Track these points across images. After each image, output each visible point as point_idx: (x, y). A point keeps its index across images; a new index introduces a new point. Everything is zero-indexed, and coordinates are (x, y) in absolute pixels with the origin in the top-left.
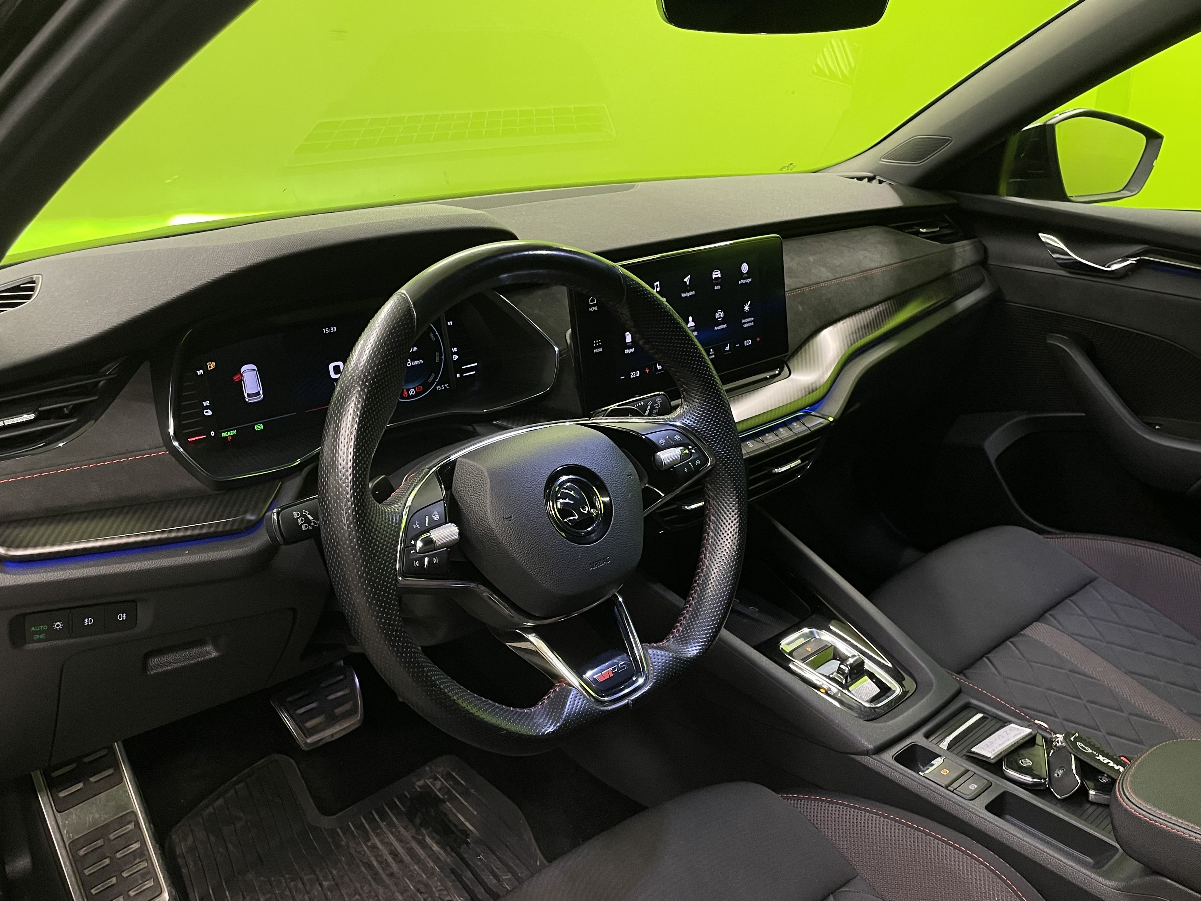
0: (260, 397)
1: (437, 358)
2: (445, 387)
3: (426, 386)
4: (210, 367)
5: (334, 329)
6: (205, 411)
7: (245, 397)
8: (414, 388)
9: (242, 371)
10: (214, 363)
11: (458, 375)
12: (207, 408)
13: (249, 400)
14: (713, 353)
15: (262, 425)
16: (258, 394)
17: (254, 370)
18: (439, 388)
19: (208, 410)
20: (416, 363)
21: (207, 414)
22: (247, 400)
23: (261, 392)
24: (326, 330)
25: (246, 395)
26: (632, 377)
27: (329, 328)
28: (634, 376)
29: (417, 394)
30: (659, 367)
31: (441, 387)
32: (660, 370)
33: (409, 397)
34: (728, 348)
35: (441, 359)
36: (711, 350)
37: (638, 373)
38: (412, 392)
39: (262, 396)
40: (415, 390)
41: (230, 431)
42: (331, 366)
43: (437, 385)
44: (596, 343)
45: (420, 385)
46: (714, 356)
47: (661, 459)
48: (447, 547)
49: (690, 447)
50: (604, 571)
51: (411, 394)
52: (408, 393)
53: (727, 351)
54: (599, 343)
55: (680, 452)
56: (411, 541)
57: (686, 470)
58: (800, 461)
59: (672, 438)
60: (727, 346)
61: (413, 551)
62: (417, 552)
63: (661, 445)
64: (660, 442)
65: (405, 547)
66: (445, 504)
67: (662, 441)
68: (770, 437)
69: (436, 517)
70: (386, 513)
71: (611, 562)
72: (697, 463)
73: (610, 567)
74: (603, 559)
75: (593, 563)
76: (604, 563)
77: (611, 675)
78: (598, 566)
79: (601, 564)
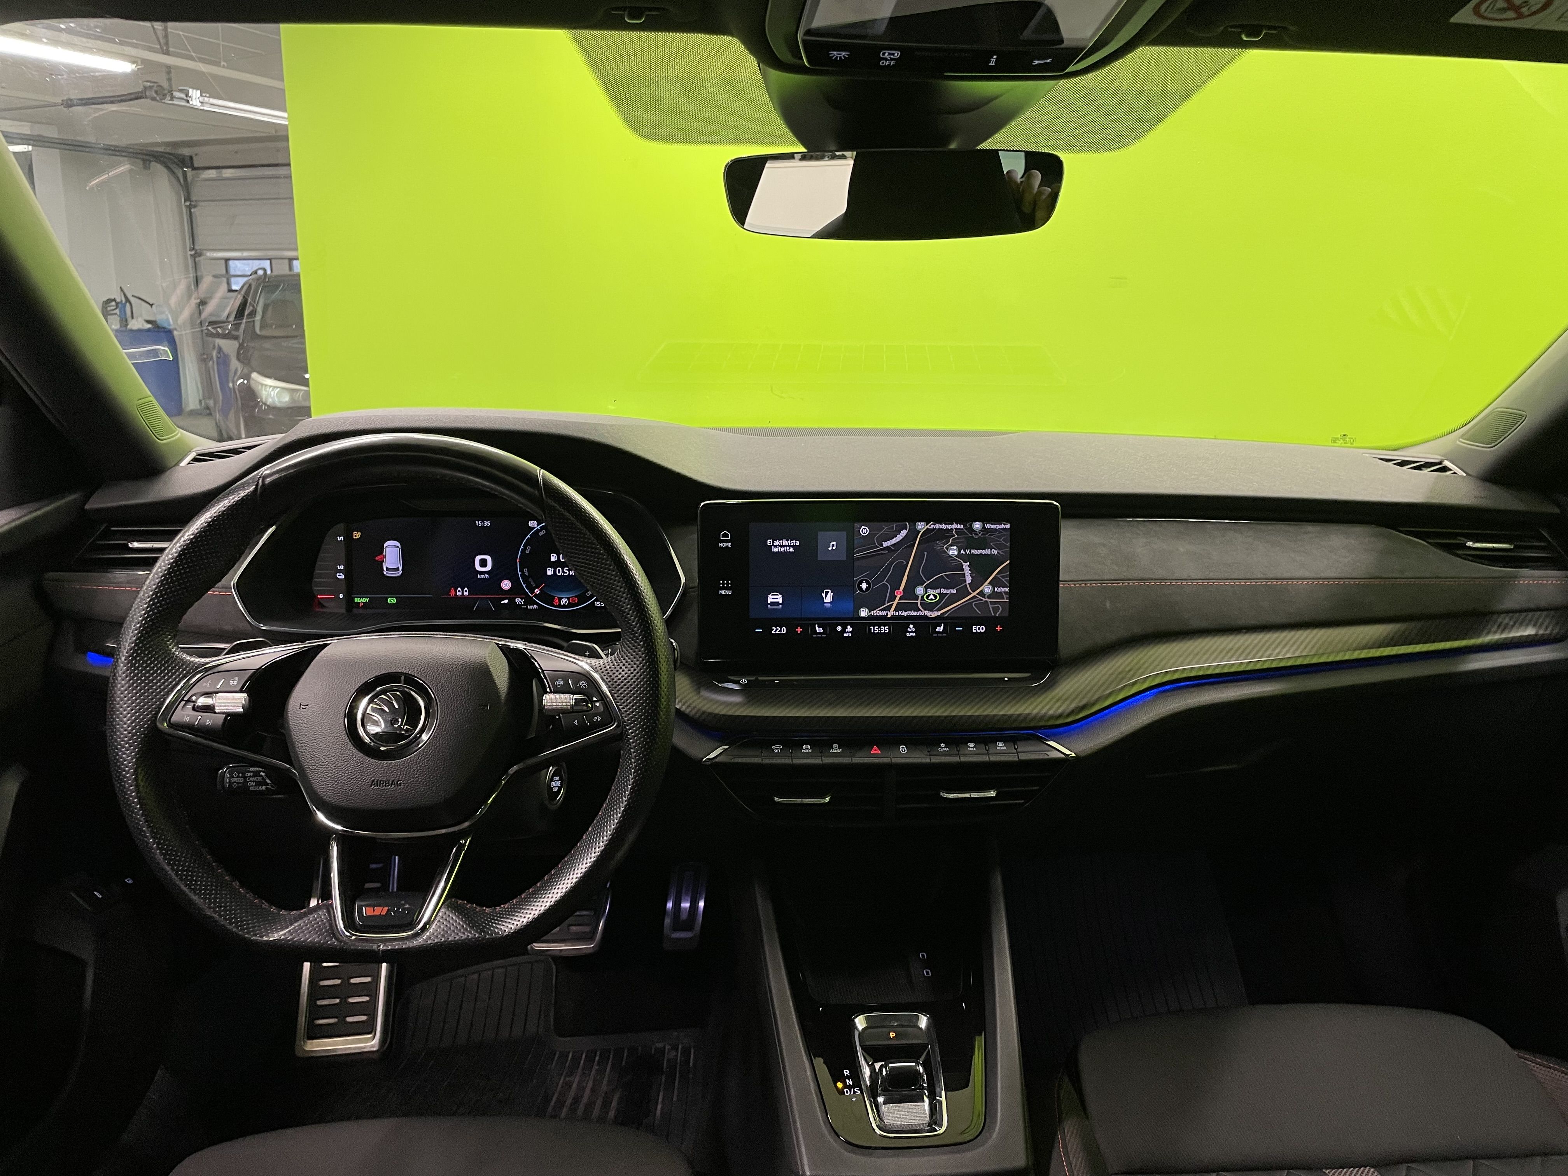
0: (398, 573)
3: (582, 598)
4: (356, 536)
5: (487, 523)
6: (338, 574)
7: (383, 570)
8: (568, 599)
9: (385, 545)
10: (360, 533)
12: (340, 571)
13: (387, 573)
14: (914, 630)
15: (395, 599)
16: (397, 569)
17: (398, 547)
18: (597, 604)
19: (341, 574)
21: (339, 577)
22: (385, 573)
23: (401, 569)
24: (479, 523)
25: (385, 569)
26: (773, 632)
27: (483, 522)
28: (777, 632)
29: (569, 605)
30: (819, 630)
31: (600, 603)
32: (820, 633)
33: (560, 606)
34: (940, 629)
36: (911, 626)
37: (784, 630)
38: (564, 601)
39: (401, 573)
40: (568, 600)
41: (363, 598)
42: (478, 559)
43: (596, 600)
44: (723, 584)
45: (575, 597)
46: (914, 634)
47: (544, 702)
48: (228, 714)
49: (595, 699)
50: (389, 793)
51: (562, 604)
52: (560, 601)
53: (939, 633)
54: (728, 584)
55: (574, 701)
56: (192, 696)
57: (576, 723)
58: (993, 794)
59: (575, 683)
60: (940, 626)
61: (190, 706)
62: (194, 709)
63: (554, 686)
64: (557, 683)
65: (182, 700)
66: (254, 673)
67: (560, 683)
68: (944, 749)
69: (234, 683)
70: (179, 663)
71: (404, 788)
72: (594, 719)
73: (399, 793)
74: (393, 781)
75: (377, 782)
76: (393, 786)
77: (384, 913)
78: (383, 786)
79: (389, 786)
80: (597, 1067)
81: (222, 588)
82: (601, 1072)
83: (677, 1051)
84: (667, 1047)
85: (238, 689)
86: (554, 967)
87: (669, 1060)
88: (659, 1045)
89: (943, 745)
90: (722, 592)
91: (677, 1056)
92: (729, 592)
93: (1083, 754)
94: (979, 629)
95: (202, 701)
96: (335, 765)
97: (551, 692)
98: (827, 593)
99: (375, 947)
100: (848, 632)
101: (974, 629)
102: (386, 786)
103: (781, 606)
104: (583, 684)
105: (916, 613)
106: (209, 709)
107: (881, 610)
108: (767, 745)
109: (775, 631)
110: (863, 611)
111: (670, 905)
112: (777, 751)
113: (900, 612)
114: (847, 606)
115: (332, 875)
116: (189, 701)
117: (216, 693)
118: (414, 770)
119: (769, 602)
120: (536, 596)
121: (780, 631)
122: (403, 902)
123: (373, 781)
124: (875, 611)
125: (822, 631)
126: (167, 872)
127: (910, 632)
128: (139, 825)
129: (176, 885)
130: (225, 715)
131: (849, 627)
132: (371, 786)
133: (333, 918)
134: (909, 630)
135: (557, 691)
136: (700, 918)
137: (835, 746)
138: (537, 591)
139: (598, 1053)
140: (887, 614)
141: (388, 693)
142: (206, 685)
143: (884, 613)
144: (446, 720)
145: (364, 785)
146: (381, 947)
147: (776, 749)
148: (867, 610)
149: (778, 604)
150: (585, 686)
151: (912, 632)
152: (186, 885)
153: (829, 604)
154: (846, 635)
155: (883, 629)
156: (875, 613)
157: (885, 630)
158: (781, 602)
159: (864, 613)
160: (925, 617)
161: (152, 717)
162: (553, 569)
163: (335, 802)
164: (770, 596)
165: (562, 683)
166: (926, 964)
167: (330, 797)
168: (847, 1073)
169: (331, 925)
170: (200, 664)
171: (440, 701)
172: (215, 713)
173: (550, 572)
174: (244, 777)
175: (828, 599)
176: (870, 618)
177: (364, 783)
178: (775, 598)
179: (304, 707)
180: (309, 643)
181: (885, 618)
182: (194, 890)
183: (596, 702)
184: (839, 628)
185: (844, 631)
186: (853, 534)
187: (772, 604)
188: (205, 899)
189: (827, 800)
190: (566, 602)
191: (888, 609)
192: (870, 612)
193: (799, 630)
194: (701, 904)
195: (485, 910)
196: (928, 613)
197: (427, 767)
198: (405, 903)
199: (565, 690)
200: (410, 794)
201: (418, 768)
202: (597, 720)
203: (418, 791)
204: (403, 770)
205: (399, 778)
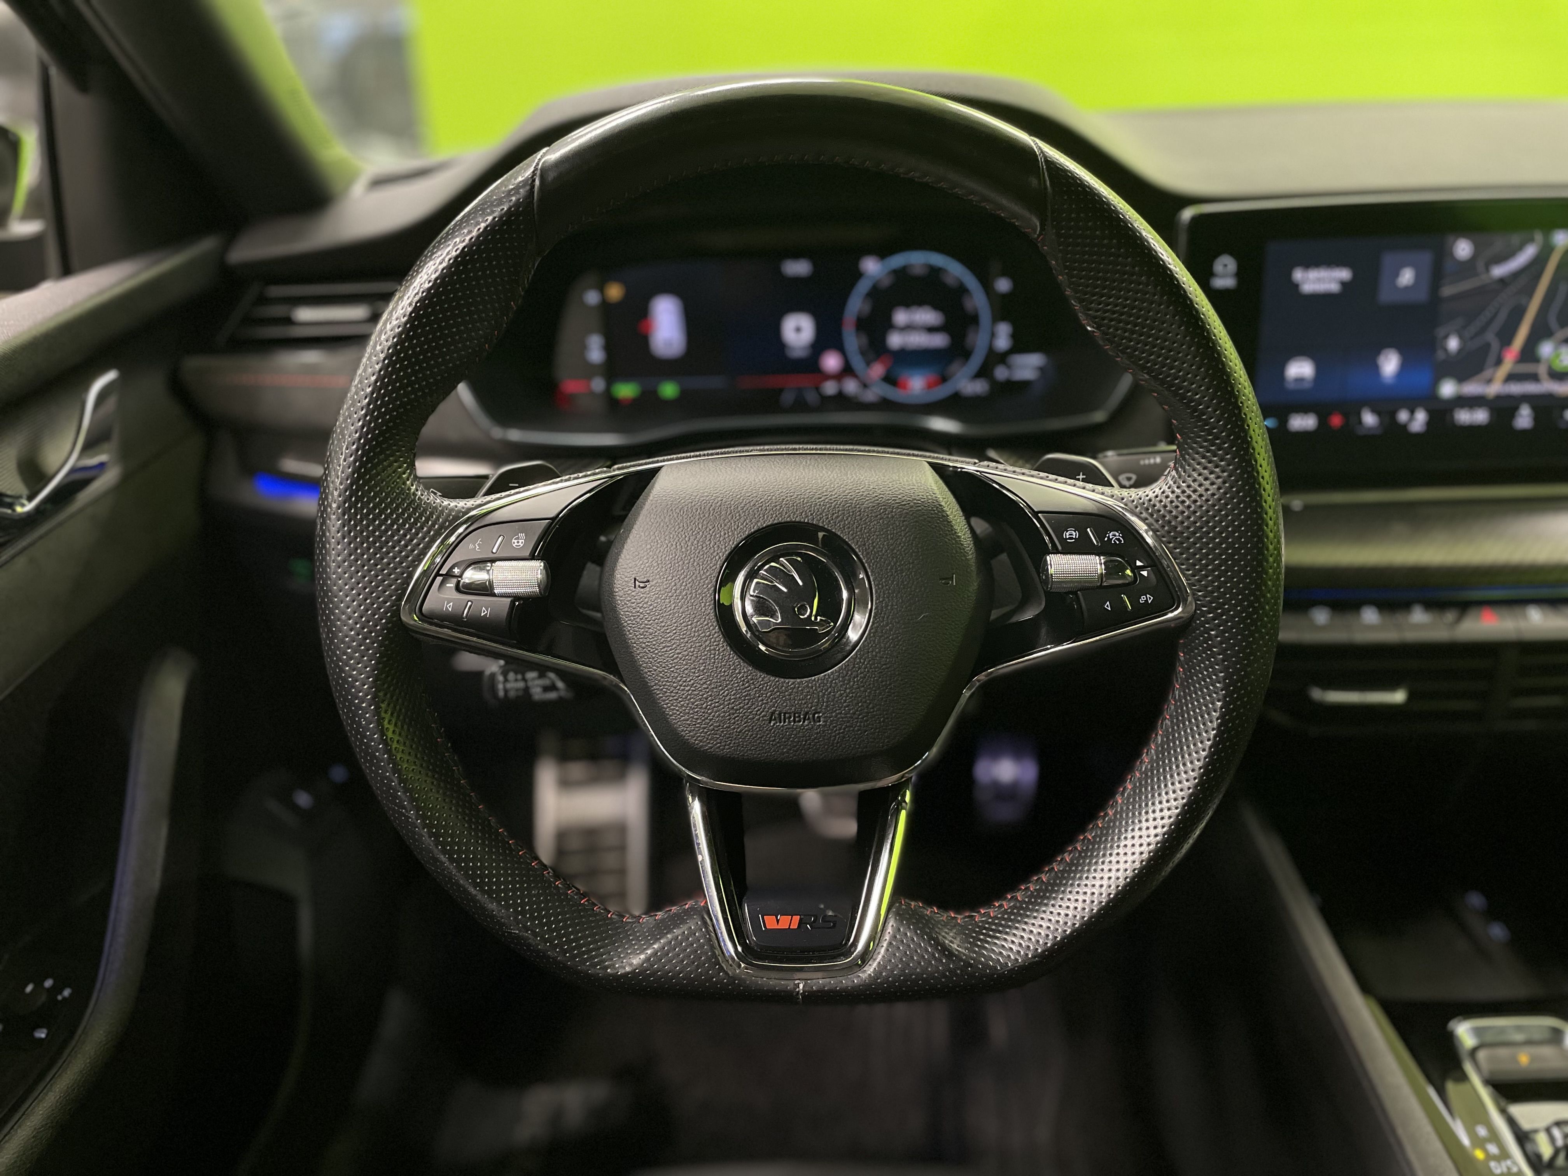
0: (678, 351)
1: (969, 338)
3: (943, 380)
6: (590, 353)
9: (654, 304)
10: (619, 288)
11: (1002, 373)
12: (595, 348)
13: (658, 352)
14: (1529, 416)
16: (677, 345)
17: (675, 307)
19: (596, 352)
21: (593, 358)
22: (655, 351)
23: (683, 342)
24: (789, 267)
25: (655, 345)
26: (1291, 426)
28: (1298, 425)
29: (927, 392)
32: (1370, 425)
33: (910, 392)
35: (978, 343)
36: (1525, 410)
39: (683, 351)
42: (789, 322)
46: (1528, 425)
47: (1051, 571)
48: (516, 598)
49: (1139, 563)
50: (801, 734)
55: (1103, 567)
56: (453, 567)
57: (1108, 606)
59: (1100, 535)
61: (451, 584)
62: (458, 588)
63: (1063, 541)
64: (1067, 535)
65: (438, 574)
66: (549, 526)
67: (1071, 534)
69: (520, 543)
70: (425, 510)
71: (824, 726)
72: (1143, 599)
73: (817, 733)
74: (807, 713)
75: (780, 714)
76: (806, 722)
77: (794, 926)
78: (790, 722)
79: (799, 721)
85: (527, 554)
95: (471, 576)
96: (705, 686)
97: (1056, 552)
98: (1389, 357)
99: (790, 986)
100: (1418, 422)
102: (794, 721)
103: (1309, 382)
104: (1114, 536)
105: (1535, 389)
106: (485, 589)
107: (1478, 384)
108: (1301, 608)
109: (1295, 424)
110: (1447, 386)
112: (1320, 620)
113: (1510, 387)
114: (1420, 379)
115: (700, 858)
116: (449, 575)
117: (493, 561)
118: (841, 695)
119: (1288, 376)
121: (1303, 423)
122: (822, 906)
123: (773, 713)
124: (1467, 386)
125: (1373, 421)
126: (443, 863)
127: (1521, 420)
128: (391, 787)
129: (460, 886)
130: (509, 600)
131: (1420, 413)
132: (770, 723)
133: (713, 935)
134: (1520, 417)
135: (1069, 549)
137: (1417, 610)
138: (878, 371)
141: (781, 559)
142: (472, 548)
143: (1483, 388)
144: (887, 606)
145: (758, 720)
146: (801, 986)
147: (1319, 616)
148: (1454, 385)
149: (1301, 378)
150: (1118, 540)
151: (1526, 420)
152: (475, 885)
153: (1391, 376)
154: (1413, 426)
155: (1477, 417)
157: (1481, 418)
158: (1310, 375)
159: (1448, 389)
160: (1551, 395)
161: (392, 606)
162: (901, 337)
163: (711, 748)
164: (1290, 366)
165: (1075, 534)
167: (701, 741)
169: (712, 948)
170: (459, 511)
171: (872, 572)
172: (494, 595)
174: (524, 680)
175: (1391, 366)
176: (1459, 397)
177: (757, 717)
178: (1299, 369)
179: (642, 585)
180: (619, 469)
181: (1483, 396)
182: (489, 893)
183: (1141, 568)
184: (1404, 416)
186: (1442, 254)
187: (1294, 378)
188: (507, 907)
189: (1401, 696)
191: (1492, 380)
192: (1459, 387)
193: (1335, 420)
195: (955, 917)
197: (862, 689)
198: (827, 908)
199: (1081, 547)
200: (835, 736)
201: (848, 691)
202: (1147, 600)
203: (849, 731)
204: (821, 694)
205: (815, 709)
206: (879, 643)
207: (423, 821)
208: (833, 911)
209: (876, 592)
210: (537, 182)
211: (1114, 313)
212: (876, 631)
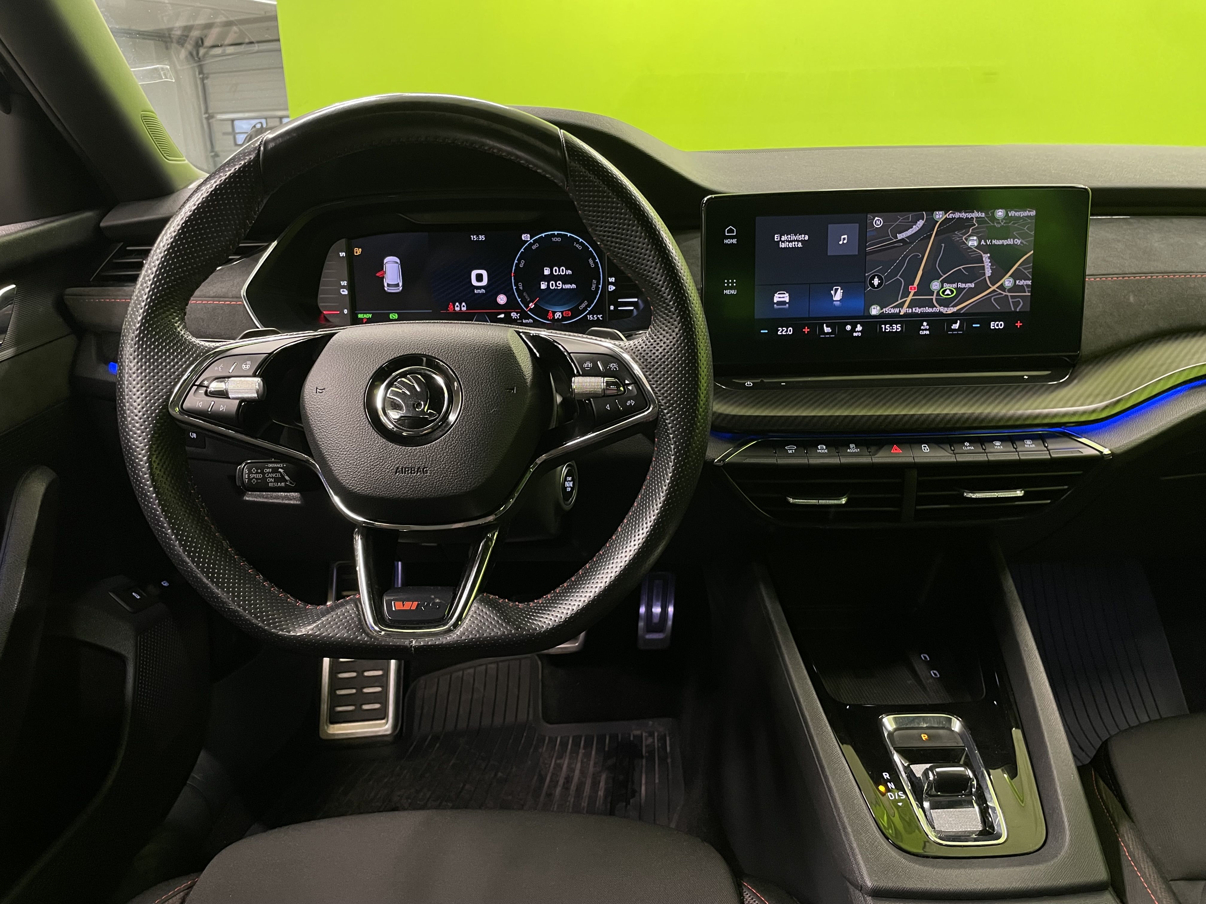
0: (399, 289)
1: (594, 286)
2: (598, 318)
3: (575, 312)
4: (357, 253)
5: (482, 238)
6: (342, 290)
7: (384, 286)
8: (562, 312)
9: (385, 261)
10: (360, 250)
11: (612, 308)
12: (344, 287)
13: (388, 289)
15: (396, 315)
16: (397, 285)
17: (397, 263)
18: (590, 317)
19: (345, 290)
20: (568, 286)
21: (343, 293)
22: (386, 289)
23: (401, 284)
24: (474, 238)
25: (386, 285)
26: (779, 333)
27: (478, 236)
28: (783, 333)
29: (564, 318)
30: (827, 330)
31: (593, 317)
32: (828, 333)
33: (554, 320)
34: (956, 326)
35: (597, 288)
36: (925, 324)
37: (790, 331)
38: (558, 315)
39: (401, 289)
40: (562, 314)
41: (366, 313)
42: (474, 273)
43: (589, 314)
44: (728, 283)
45: (568, 310)
46: (928, 332)
47: (574, 386)
48: (242, 400)
49: (627, 382)
50: (415, 481)
51: (556, 318)
52: (554, 315)
53: (955, 330)
54: (732, 283)
55: (605, 384)
56: (203, 381)
57: (608, 407)
58: (1019, 493)
59: (605, 365)
60: (956, 323)
61: (202, 391)
62: (206, 393)
63: (583, 369)
64: (585, 365)
65: (194, 385)
66: (266, 358)
67: (588, 365)
68: (969, 448)
69: (248, 367)
70: (188, 346)
71: (430, 476)
72: (628, 403)
73: (425, 480)
74: (419, 468)
75: (402, 469)
76: (419, 474)
77: (414, 608)
78: (408, 473)
79: (414, 473)
80: (584, 751)
81: (233, 298)
82: (588, 755)
83: (654, 738)
84: (644, 734)
85: (251, 373)
86: (540, 663)
87: (647, 746)
88: (638, 732)
89: (967, 444)
90: (727, 292)
91: (654, 742)
92: (733, 292)
93: (1118, 451)
94: (998, 325)
95: (215, 386)
96: (356, 451)
97: (579, 375)
98: (836, 290)
99: (407, 643)
100: (858, 331)
101: (992, 325)
102: (411, 473)
103: (787, 305)
104: (613, 366)
105: (930, 310)
106: (223, 394)
107: (893, 307)
108: (780, 446)
109: (782, 332)
110: (874, 308)
111: (642, 610)
112: (790, 452)
113: (914, 309)
114: (857, 304)
115: (358, 569)
116: (200, 386)
117: (229, 377)
118: (441, 457)
119: (775, 301)
120: (531, 310)
121: (787, 331)
122: (433, 597)
123: (398, 468)
124: (887, 309)
125: (830, 331)
126: (187, 563)
127: (923, 330)
128: (157, 515)
129: (197, 578)
130: (238, 401)
131: (859, 326)
132: (396, 474)
133: (361, 613)
134: (922, 327)
135: (586, 374)
136: (670, 623)
137: (852, 446)
138: (532, 306)
139: (583, 739)
140: (900, 311)
141: (408, 376)
142: (217, 369)
143: (897, 310)
144: (471, 403)
145: (388, 472)
146: (414, 642)
147: (790, 449)
148: (878, 308)
149: (784, 303)
150: (615, 368)
151: (926, 330)
152: (208, 578)
153: (839, 302)
154: (855, 334)
155: (895, 328)
156: (889, 310)
157: (897, 329)
158: (788, 301)
159: (875, 311)
160: (940, 314)
161: (163, 402)
162: (546, 283)
163: (359, 490)
164: (776, 295)
165: (590, 365)
166: (931, 665)
167: (353, 486)
168: (886, 775)
169: (360, 620)
170: (211, 348)
171: (463, 383)
172: (229, 398)
173: (543, 286)
174: (262, 473)
175: (838, 296)
176: (882, 315)
177: (388, 470)
178: (782, 297)
179: (321, 391)
180: (321, 331)
181: (897, 315)
182: (217, 584)
183: (628, 385)
184: (849, 328)
185: (853, 330)
186: (864, 227)
187: (779, 303)
188: (228, 592)
189: (844, 501)
190: (560, 316)
191: (901, 305)
192: (882, 309)
193: (806, 330)
194: (671, 610)
195: (518, 605)
196: (944, 310)
197: (454, 453)
198: (436, 598)
199: (594, 372)
200: (437, 482)
201: (445, 454)
202: (631, 404)
203: (445, 479)
204: (428, 456)
205: (425, 465)
206: (465, 425)
207: (176, 537)
208: (439, 599)
209: (465, 395)
210: (262, 148)
211: (609, 232)
212: (464, 419)
